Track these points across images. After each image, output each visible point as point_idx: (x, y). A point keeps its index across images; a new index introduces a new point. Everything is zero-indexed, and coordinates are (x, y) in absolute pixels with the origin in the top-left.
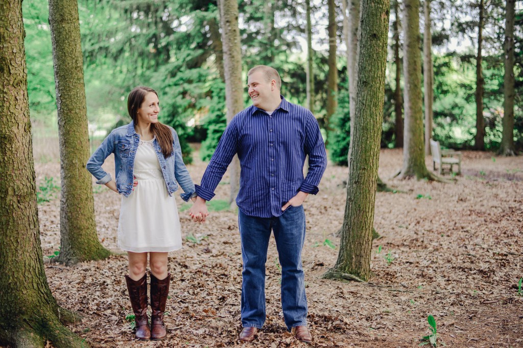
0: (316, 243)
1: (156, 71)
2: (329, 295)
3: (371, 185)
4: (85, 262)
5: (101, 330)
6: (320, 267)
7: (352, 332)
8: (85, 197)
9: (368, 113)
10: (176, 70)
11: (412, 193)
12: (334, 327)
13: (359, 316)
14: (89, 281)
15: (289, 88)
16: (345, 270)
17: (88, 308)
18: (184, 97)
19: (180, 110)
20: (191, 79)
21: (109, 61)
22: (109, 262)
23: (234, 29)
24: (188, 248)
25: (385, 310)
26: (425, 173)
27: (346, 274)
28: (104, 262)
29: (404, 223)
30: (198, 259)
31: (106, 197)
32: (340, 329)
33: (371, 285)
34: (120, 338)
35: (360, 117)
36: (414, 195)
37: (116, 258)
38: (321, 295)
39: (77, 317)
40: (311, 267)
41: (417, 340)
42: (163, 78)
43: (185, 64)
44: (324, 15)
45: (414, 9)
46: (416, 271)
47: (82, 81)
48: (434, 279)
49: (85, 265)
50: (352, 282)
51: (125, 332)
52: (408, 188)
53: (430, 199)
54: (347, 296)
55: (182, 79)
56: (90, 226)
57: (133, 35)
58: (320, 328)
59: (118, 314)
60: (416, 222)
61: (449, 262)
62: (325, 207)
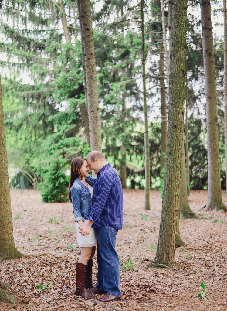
0: (146, 249)
1: (44, 139)
2: (149, 275)
3: (174, 213)
4: (8, 260)
5: (22, 292)
6: (146, 261)
7: (160, 293)
8: (7, 221)
9: (172, 171)
10: (58, 138)
11: (211, 219)
12: (150, 290)
13: (165, 285)
14: (11, 269)
15: (135, 149)
16: (160, 262)
17: (14, 282)
18: (64, 157)
19: (61, 165)
20: (69, 144)
21: (13, 131)
22: (22, 260)
23: (96, 116)
24: (68, 252)
25: (180, 282)
26: (222, 206)
27: (161, 264)
28: (19, 260)
29: (202, 237)
30: (75, 258)
31: (15, 224)
32: (153, 291)
33: (174, 270)
34: (33, 296)
35: (168, 173)
36: (213, 220)
37: (26, 257)
38: (145, 275)
39: (9, 286)
40: (141, 261)
41: (195, 296)
42: (50, 143)
43: (64, 134)
44: (158, 99)
45: (213, 99)
46: (202, 263)
47: (5, 153)
48: (212, 267)
49: (8, 262)
50: (164, 268)
51: (36, 294)
52: (210, 216)
53: (223, 223)
54: (159, 275)
55: (62, 144)
56: (10, 239)
57: (29, 115)
58: (142, 291)
59: (31, 285)
60: (210, 236)
61: (223, 258)
62: (154, 228)
